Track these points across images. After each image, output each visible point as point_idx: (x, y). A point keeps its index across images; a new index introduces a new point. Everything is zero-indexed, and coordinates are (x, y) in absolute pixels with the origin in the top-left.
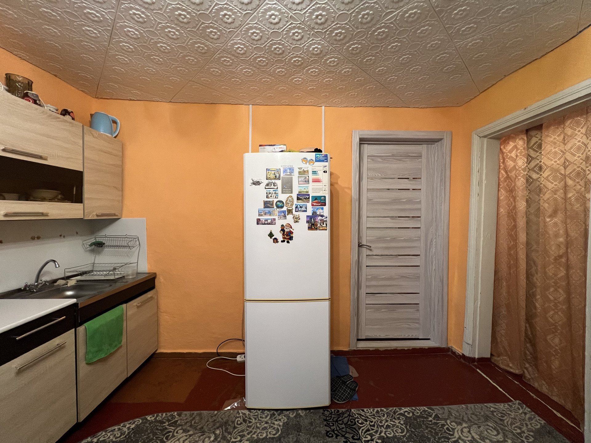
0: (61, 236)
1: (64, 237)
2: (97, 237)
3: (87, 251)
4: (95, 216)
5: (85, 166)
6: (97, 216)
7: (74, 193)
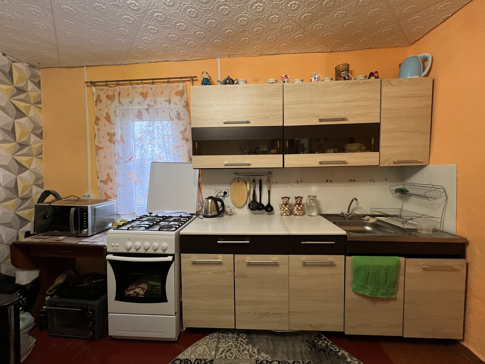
0: (371, 180)
1: (374, 181)
2: (405, 184)
3: (396, 196)
4: (392, 163)
5: (382, 117)
6: (395, 163)
7: (373, 144)
